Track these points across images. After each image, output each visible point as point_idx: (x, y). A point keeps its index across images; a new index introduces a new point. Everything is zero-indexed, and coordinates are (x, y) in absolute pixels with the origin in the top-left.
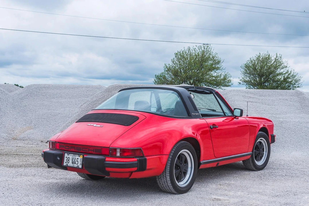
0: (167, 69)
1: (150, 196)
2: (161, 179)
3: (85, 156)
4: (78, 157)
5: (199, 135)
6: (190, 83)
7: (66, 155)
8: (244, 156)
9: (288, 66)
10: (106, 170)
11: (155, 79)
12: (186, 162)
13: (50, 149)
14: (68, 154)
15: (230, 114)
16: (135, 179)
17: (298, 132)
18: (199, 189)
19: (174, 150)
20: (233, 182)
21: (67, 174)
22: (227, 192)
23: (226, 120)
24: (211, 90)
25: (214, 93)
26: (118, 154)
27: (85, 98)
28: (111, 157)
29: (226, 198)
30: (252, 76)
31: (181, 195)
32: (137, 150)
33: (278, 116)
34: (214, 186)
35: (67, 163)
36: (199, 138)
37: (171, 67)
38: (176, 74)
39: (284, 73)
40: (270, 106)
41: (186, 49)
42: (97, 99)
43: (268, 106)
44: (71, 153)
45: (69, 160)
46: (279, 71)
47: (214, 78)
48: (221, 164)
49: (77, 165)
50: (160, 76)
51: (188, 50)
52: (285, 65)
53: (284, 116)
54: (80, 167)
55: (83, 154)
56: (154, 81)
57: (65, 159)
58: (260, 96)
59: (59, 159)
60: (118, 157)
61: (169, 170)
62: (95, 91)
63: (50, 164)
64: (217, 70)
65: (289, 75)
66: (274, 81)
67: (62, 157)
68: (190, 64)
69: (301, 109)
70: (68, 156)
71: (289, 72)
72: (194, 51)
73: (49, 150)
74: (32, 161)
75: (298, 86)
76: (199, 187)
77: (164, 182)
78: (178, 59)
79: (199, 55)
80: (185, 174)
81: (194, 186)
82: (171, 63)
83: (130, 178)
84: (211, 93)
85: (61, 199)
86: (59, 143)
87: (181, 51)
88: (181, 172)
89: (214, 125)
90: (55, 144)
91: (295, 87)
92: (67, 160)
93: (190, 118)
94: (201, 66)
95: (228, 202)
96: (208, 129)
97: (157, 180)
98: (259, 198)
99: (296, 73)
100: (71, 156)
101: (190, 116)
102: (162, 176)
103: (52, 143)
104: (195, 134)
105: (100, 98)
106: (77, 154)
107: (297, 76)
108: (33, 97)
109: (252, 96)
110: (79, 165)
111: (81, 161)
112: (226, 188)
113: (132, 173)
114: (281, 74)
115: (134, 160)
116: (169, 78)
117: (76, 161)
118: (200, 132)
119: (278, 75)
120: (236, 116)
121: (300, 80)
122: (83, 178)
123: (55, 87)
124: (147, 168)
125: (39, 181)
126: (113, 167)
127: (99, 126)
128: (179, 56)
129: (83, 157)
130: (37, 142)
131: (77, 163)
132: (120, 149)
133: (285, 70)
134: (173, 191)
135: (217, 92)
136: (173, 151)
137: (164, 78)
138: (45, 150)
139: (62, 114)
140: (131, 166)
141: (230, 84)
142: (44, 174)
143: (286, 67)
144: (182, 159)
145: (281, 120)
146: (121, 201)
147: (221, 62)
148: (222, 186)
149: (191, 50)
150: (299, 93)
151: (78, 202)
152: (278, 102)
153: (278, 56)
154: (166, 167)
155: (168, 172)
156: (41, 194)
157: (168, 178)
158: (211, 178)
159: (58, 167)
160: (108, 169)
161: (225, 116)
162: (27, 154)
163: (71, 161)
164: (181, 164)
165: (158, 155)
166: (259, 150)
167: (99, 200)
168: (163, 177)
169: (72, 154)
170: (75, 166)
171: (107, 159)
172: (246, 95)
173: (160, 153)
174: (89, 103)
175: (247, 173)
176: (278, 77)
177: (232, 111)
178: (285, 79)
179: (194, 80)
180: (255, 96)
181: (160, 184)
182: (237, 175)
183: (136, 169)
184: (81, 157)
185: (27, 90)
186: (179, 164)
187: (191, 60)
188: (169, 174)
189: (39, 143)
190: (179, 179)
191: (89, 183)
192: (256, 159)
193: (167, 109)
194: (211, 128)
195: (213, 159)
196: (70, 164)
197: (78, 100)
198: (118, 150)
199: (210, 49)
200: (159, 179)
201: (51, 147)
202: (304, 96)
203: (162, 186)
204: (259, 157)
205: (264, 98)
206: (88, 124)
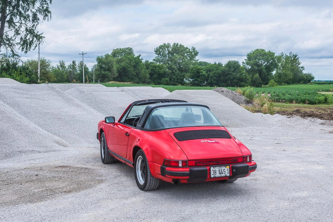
4: (225, 168)
7: (212, 169)
14: (214, 167)
26: (248, 160)
35: (214, 175)
45: (216, 172)
49: (225, 175)
54: (228, 175)
55: (229, 165)
57: (212, 173)
70: (214, 169)
92: (214, 172)
100: (217, 169)
103: (183, 161)
106: (223, 166)
111: (228, 170)
117: (223, 171)
127: (214, 141)
129: (230, 167)
131: (224, 173)
163: (218, 173)
170: (223, 175)
184: (228, 167)
196: (218, 175)
198: (248, 157)
206: (201, 141)
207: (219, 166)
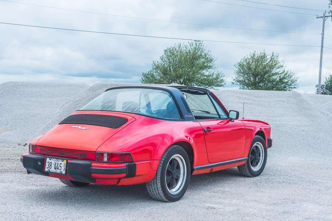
0: (155, 67)
1: (139, 205)
2: (151, 186)
3: (69, 161)
4: (61, 162)
5: (192, 139)
6: (180, 82)
7: (48, 160)
8: (239, 161)
9: (284, 66)
10: (92, 176)
11: (143, 77)
12: (178, 167)
13: (30, 153)
14: (50, 159)
15: (225, 117)
16: (123, 186)
17: (295, 136)
18: (192, 197)
19: (166, 154)
20: (227, 189)
21: (47, 180)
22: (221, 199)
23: (220, 122)
24: (205, 90)
25: (208, 93)
26: (105, 159)
27: (67, 98)
28: (97, 162)
29: (221, 206)
30: (246, 76)
31: (173, 203)
32: (126, 154)
33: (274, 119)
34: (208, 193)
35: (49, 169)
36: (192, 141)
37: (160, 64)
38: (165, 72)
39: (280, 72)
40: (266, 109)
41: (176, 46)
42: (81, 99)
43: (264, 108)
44: (53, 158)
45: (51, 165)
46: (274, 71)
47: (205, 77)
48: (215, 169)
49: (60, 171)
50: (148, 75)
51: (178, 46)
52: (282, 64)
53: (281, 118)
54: (64, 172)
55: (67, 159)
56: (142, 80)
57: (47, 164)
58: (256, 97)
59: (40, 164)
60: (105, 162)
61: (160, 177)
62: (77, 90)
63: (30, 170)
64: (210, 69)
65: (285, 75)
66: (269, 81)
67: (43, 162)
68: (180, 62)
69: (299, 111)
70: (50, 161)
71: (286, 72)
72: (185, 48)
73: (28, 154)
74: (8, 166)
75: (294, 86)
76: (192, 194)
77: (155, 189)
78: (168, 57)
79: (190, 52)
80: (177, 180)
81: (187, 193)
82: (160, 61)
83: (118, 185)
84: (205, 93)
85: (42, 208)
86: (40, 147)
87: (171, 48)
88: (172, 178)
89: (208, 128)
90: (35, 148)
91: (291, 88)
92: (49, 165)
93: (183, 121)
94: (192, 64)
95: (224, 210)
96: (202, 132)
97: (147, 186)
98: (256, 206)
99: (293, 73)
100: (53, 161)
101: (182, 118)
102: (152, 182)
103: (32, 146)
104: (188, 137)
105: (83, 97)
106: (60, 159)
107: (294, 77)
108: (10, 96)
109: (247, 97)
110: (62, 170)
111: (65, 166)
112: (221, 195)
113: (119, 179)
114: (276, 74)
115: (123, 166)
116: (158, 77)
117: (59, 166)
118: (193, 135)
119: (273, 75)
120: (232, 119)
121: (296, 80)
122: (65, 185)
123: (34, 85)
124: (137, 174)
125: (17, 188)
126: (100, 173)
127: (84, 128)
128: (169, 53)
129: (67, 162)
130: (13, 145)
131: (60, 168)
132: (108, 154)
133: (281, 70)
134: (164, 198)
135: (212, 93)
136: (165, 156)
137: (153, 76)
138: (24, 155)
139: (42, 115)
140: (120, 172)
141: (223, 84)
142: (22, 180)
143: (282, 67)
144: (174, 165)
145: (278, 122)
146: (108, 209)
147: (214, 60)
148: (216, 193)
149: (181, 47)
150: (296, 94)
151: (61, 211)
152: (275, 104)
153: (274, 55)
154: (157, 173)
155: (159, 179)
156: (20, 202)
157: (159, 185)
158: (205, 185)
159: (38, 172)
160: (94, 175)
161: (220, 118)
162: (3, 158)
163: (53, 167)
164: (173, 170)
165: (149, 160)
166: (255, 155)
167: (84, 209)
168: (154, 184)
169: (55, 158)
170: (58, 171)
171: (93, 164)
172: (241, 96)
173: (151, 158)
174: (71, 103)
175: (242, 179)
176: (274, 77)
177: (227, 113)
178: (281, 80)
179: (184, 79)
180: (250, 98)
181: (150, 191)
182: (232, 182)
183: (124, 175)
184: (65, 162)
185: (2, 88)
186: (171, 170)
187: (181, 57)
188: (160, 181)
189: (16, 145)
190: (171, 186)
191: (72, 190)
192: (251, 165)
193: (157, 110)
194: (205, 131)
195: (207, 164)
196: (53, 170)
197: (59, 99)
198: (106, 155)
199: (202, 46)
200: (149, 186)
201: (31, 150)
202: (301, 98)
203: (153, 194)
204: (254, 162)
205: (259, 99)
206: (72, 127)
207: (56, 158)
